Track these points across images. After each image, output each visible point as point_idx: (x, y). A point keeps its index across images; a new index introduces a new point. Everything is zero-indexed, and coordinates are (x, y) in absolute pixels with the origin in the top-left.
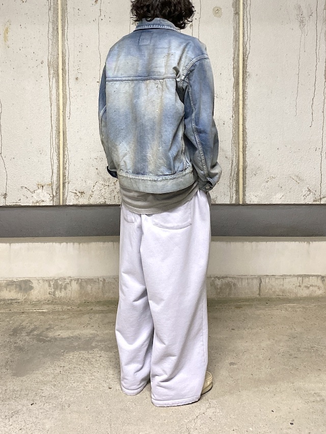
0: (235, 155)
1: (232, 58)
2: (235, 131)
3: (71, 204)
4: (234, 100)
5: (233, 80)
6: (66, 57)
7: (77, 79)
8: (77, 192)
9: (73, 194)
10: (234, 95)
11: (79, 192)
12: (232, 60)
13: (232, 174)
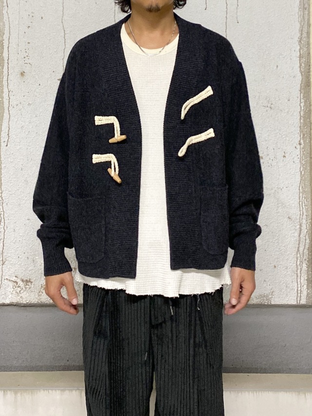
0: (305, 214)
1: (296, 39)
2: (305, 169)
3: (7, 302)
4: (302, 113)
5: (299, 77)
6: (4, 36)
7: (22, 74)
8: (19, 281)
9: (11, 284)
10: (302, 105)
11: (23, 281)
12: (297, 43)
13: (301, 249)
